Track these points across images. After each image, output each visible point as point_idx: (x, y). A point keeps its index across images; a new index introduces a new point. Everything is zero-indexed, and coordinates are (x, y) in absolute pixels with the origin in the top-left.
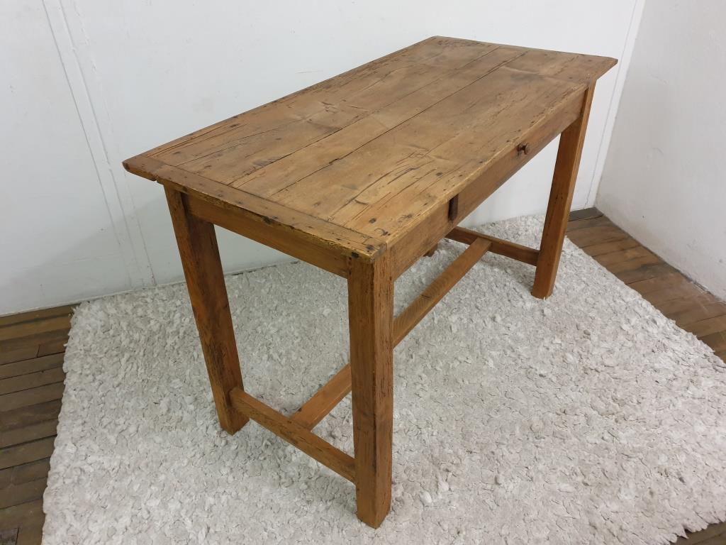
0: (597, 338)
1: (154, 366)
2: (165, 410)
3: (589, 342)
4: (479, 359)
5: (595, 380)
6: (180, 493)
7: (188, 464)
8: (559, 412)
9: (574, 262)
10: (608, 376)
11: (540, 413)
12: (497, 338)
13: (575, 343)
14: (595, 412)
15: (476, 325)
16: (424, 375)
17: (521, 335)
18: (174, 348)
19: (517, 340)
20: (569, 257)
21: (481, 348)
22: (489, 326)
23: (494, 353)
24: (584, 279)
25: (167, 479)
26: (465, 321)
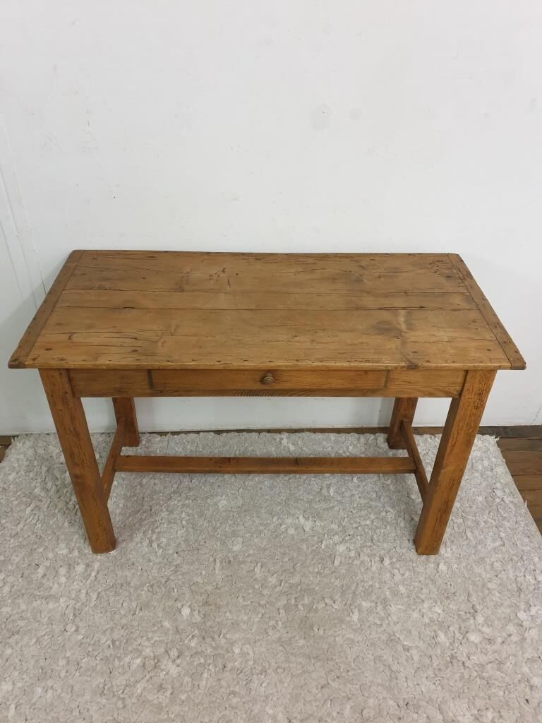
0: (483, 619)
1: (51, 523)
2: (40, 576)
3: (472, 621)
4: (346, 607)
5: (457, 676)
6: (16, 673)
7: (35, 643)
8: (401, 703)
9: (500, 510)
10: (475, 674)
11: (381, 697)
12: (377, 585)
13: (456, 617)
14: (440, 717)
15: (362, 562)
16: (282, 611)
17: (402, 589)
18: (75, 507)
19: (395, 593)
20: (498, 500)
21: (354, 593)
22: (374, 569)
23: (364, 604)
24: (503, 535)
25: (12, 654)
26: (352, 554)
